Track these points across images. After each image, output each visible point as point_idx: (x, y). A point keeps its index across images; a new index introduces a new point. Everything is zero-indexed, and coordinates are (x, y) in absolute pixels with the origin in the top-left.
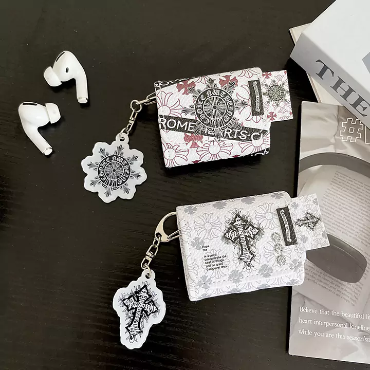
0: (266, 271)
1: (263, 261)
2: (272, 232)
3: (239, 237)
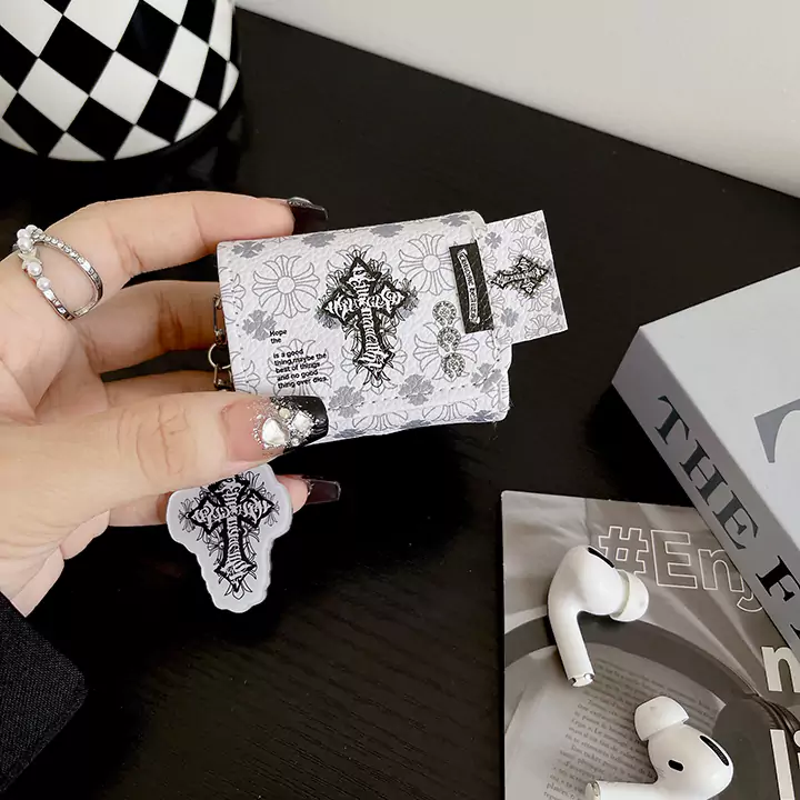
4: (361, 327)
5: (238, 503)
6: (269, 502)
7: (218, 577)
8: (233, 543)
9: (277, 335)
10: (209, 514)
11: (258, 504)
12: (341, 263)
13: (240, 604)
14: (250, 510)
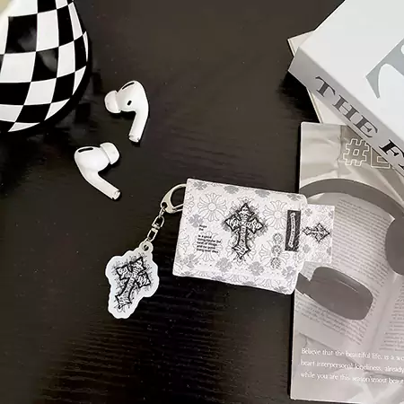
0: (256, 269)
1: (257, 258)
2: (276, 232)
3: (240, 227)
4: (239, 234)
5: (138, 274)
6: (150, 281)
7: (115, 299)
8: (128, 289)
9: (202, 227)
10: (124, 272)
11: (145, 279)
12: (239, 204)
13: (118, 314)
14: (140, 280)
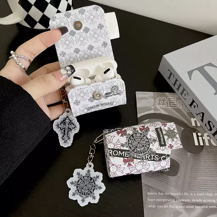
5: (68, 125)
6: (75, 126)
7: (62, 139)
8: (66, 133)
10: (62, 126)
11: (73, 126)
13: (65, 146)
14: (71, 127)
